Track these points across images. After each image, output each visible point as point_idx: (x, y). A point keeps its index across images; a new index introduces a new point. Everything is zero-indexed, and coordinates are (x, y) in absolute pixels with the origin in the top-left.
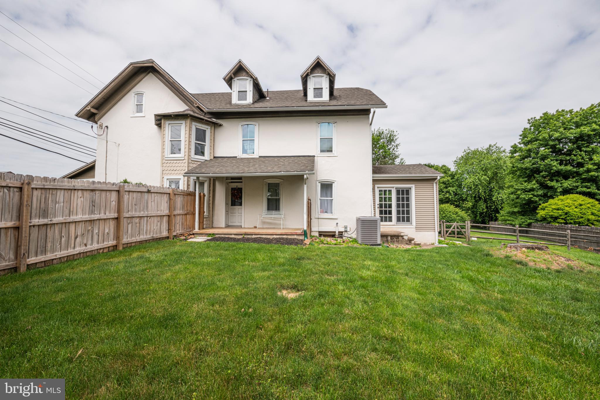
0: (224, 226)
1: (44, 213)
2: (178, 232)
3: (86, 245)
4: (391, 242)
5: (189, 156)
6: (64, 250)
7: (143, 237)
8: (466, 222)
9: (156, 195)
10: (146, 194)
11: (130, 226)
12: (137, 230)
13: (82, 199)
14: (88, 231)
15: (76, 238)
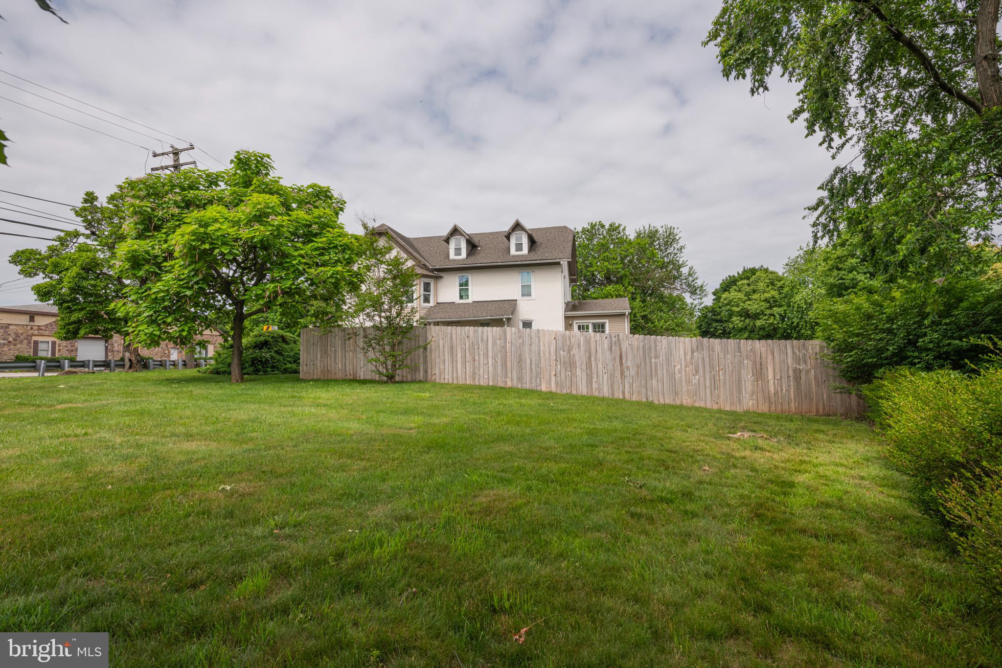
5: (420, 305)
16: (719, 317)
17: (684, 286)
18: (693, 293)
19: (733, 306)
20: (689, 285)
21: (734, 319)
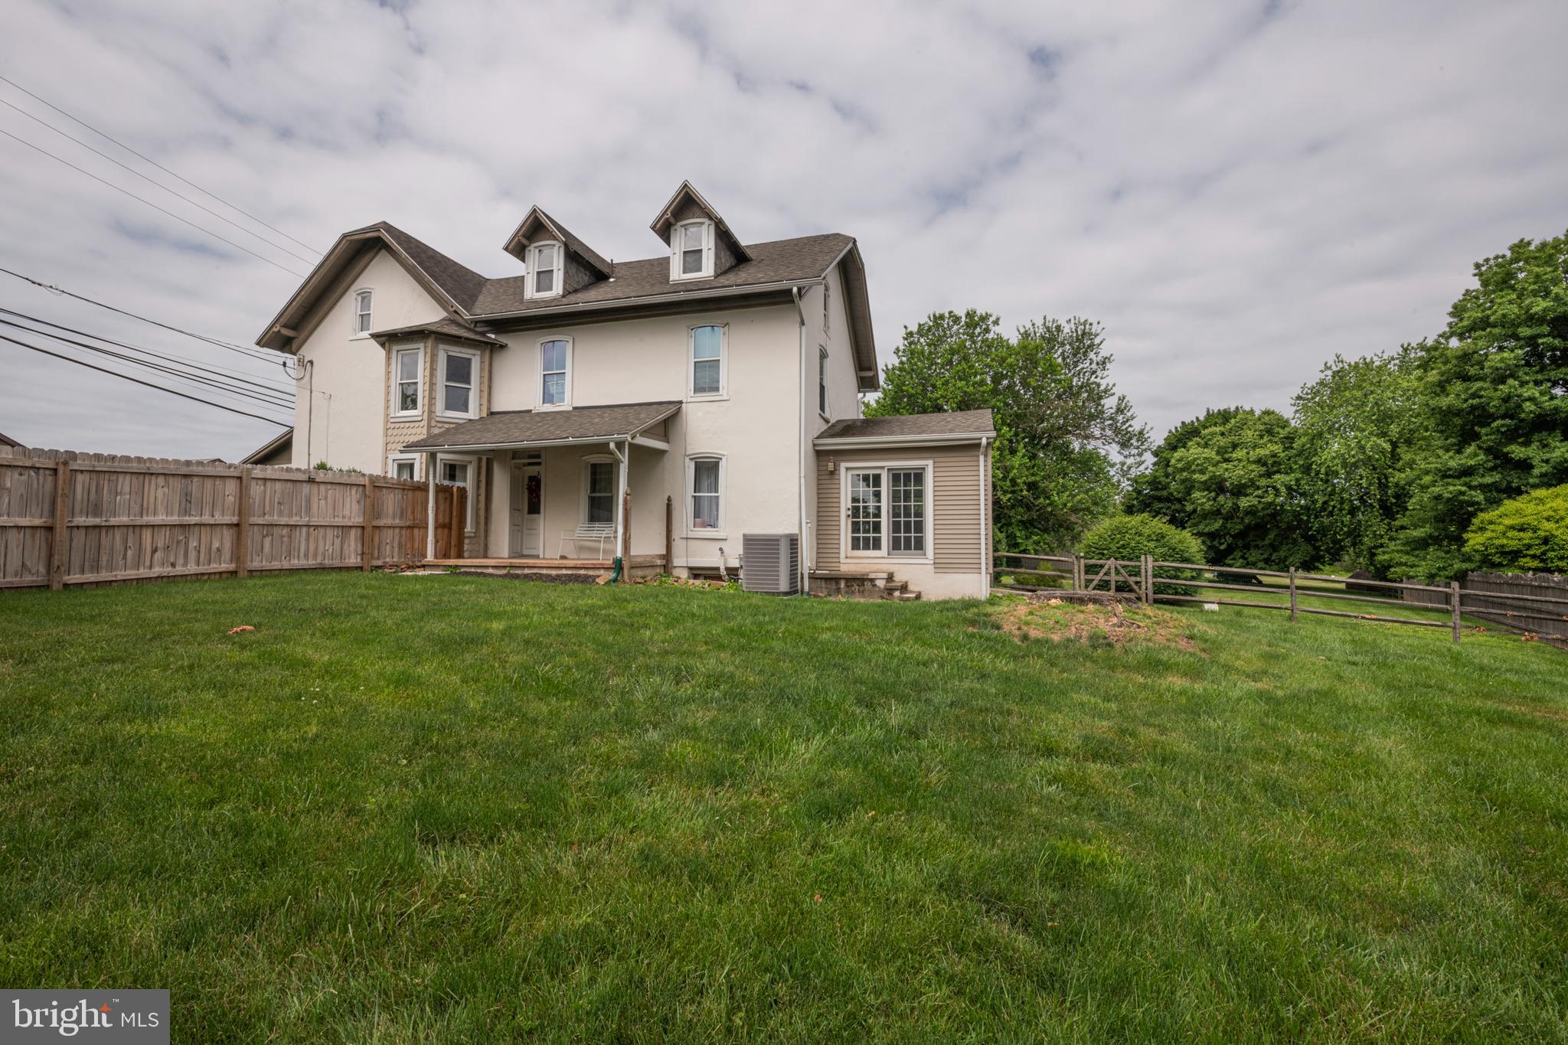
0: (506, 556)
1: (96, 509)
2: (388, 560)
3: (173, 565)
4: (847, 593)
5: (431, 412)
6: (131, 569)
7: (296, 563)
8: (1143, 557)
9: (329, 487)
10: (305, 485)
11: (267, 541)
12: (284, 548)
13: (166, 490)
14: (178, 542)
15: (154, 551)
16: (1165, 493)
17: (1109, 433)
18: (1124, 445)
19: (1194, 472)
20: (1117, 431)
21: (1196, 494)
